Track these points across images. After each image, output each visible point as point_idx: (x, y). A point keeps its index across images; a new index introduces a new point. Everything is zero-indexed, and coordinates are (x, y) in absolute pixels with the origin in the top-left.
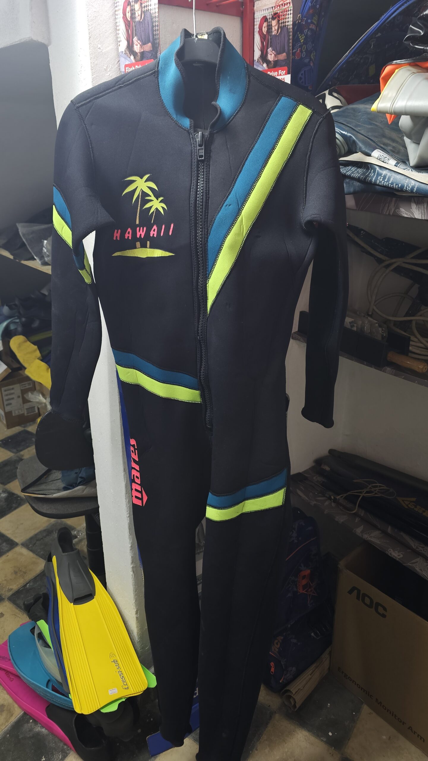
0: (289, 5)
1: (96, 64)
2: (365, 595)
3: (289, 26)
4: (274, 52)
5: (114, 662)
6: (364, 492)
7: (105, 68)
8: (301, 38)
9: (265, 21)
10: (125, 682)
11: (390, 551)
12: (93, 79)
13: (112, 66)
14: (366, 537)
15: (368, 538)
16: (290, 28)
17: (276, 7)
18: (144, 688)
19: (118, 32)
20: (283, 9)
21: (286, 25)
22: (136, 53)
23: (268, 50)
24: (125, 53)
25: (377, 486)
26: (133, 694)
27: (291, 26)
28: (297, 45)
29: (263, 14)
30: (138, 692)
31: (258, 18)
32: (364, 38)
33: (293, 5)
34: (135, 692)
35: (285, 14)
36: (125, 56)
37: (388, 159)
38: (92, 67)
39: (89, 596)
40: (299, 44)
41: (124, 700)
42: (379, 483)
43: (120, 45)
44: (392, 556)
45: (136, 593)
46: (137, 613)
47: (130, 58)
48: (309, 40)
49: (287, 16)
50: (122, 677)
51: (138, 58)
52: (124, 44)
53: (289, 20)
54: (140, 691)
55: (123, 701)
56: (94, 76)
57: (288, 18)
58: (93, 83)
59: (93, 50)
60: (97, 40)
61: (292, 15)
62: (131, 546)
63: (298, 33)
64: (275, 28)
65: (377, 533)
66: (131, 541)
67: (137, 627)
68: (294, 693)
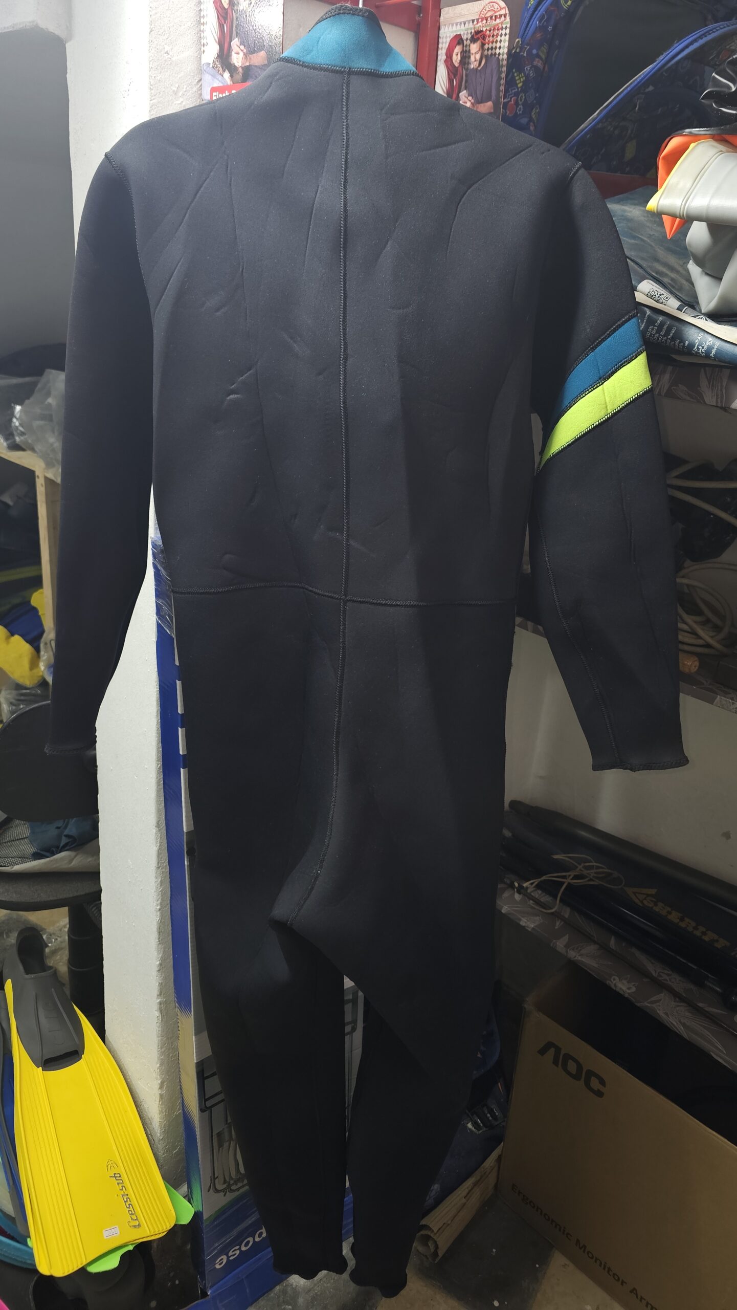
0: (503, 18)
1: (159, 81)
2: (567, 1057)
3: (501, 56)
4: (470, 98)
5: (115, 1177)
6: (571, 877)
7: (175, 89)
8: (518, 80)
9: (459, 44)
10: (133, 1214)
11: (614, 980)
12: (151, 107)
13: (188, 88)
14: (572, 954)
15: (577, 956)
16: (503, 59)
17: (480, 20)
18: (169, 1225)
19: (202, 27)
20: (492, 25)
21: (495, 54)
22: (236, 68)
23: (460, 94)
24: (213, 67)
25: (593, 866)
26: (147, 1237)
27: (505, 56)
28: (512, 90)
29: (456, 31)
30: (157, 1232)
31: (446, 37)
32: (625, 92)
33: (510, 19)
34: (153, 1233)
35: (495, 34)
36: (213, 72)
37: (667, 298)
38: (152, 85)
39: (73, 1055)
40: (515, 89)
41: (131, 1248)
42: (596, 862)
43: (204, 51)
44: (618, 990)
45: (163, 1050)
46: (161, 1087)
47: (222, 76)
48: (531, 85)
49: (499, 39)
50: (129, 1205)
51: (239, 76)
52: (212, 51)
53: (502, 44)
54: (161, 1231)
55: (129, 1251)
56: (154, 101)
57: (501, 41)
58: (152, 113)
59: (156, 55)
60: (164, 38)
61: (508, 36)
62: (161, 964)
63: (514, 70)
64: (475, 58)
65: (592, 948)
66: (160, 955)
67: (161, 1112)
68: (435, 1231)
